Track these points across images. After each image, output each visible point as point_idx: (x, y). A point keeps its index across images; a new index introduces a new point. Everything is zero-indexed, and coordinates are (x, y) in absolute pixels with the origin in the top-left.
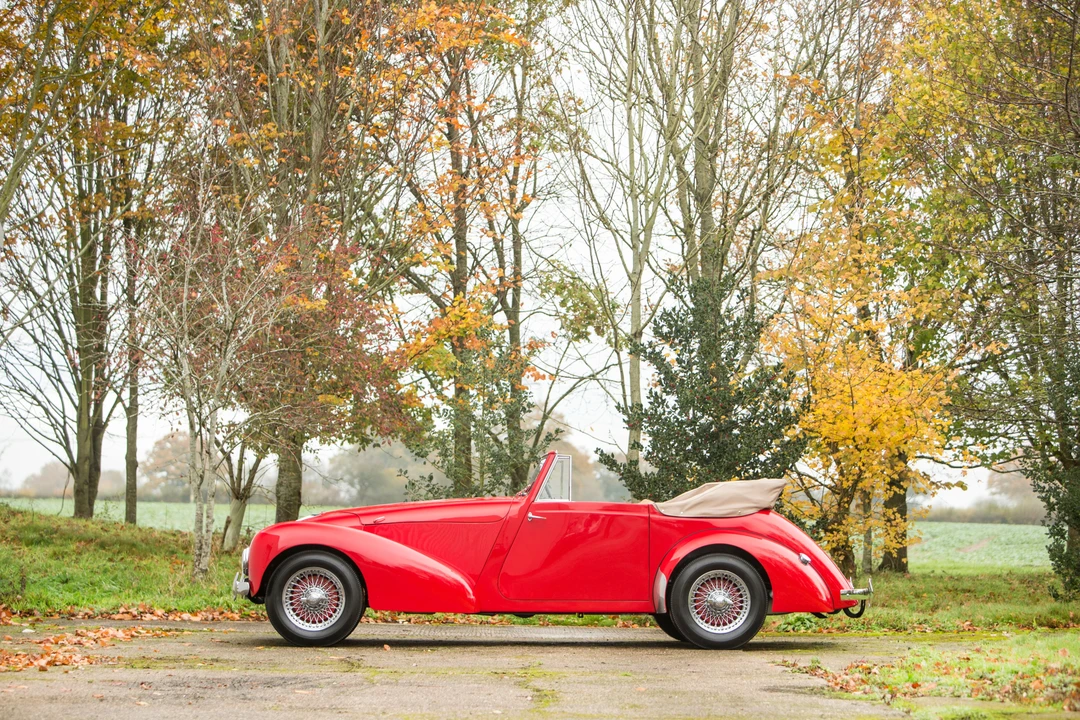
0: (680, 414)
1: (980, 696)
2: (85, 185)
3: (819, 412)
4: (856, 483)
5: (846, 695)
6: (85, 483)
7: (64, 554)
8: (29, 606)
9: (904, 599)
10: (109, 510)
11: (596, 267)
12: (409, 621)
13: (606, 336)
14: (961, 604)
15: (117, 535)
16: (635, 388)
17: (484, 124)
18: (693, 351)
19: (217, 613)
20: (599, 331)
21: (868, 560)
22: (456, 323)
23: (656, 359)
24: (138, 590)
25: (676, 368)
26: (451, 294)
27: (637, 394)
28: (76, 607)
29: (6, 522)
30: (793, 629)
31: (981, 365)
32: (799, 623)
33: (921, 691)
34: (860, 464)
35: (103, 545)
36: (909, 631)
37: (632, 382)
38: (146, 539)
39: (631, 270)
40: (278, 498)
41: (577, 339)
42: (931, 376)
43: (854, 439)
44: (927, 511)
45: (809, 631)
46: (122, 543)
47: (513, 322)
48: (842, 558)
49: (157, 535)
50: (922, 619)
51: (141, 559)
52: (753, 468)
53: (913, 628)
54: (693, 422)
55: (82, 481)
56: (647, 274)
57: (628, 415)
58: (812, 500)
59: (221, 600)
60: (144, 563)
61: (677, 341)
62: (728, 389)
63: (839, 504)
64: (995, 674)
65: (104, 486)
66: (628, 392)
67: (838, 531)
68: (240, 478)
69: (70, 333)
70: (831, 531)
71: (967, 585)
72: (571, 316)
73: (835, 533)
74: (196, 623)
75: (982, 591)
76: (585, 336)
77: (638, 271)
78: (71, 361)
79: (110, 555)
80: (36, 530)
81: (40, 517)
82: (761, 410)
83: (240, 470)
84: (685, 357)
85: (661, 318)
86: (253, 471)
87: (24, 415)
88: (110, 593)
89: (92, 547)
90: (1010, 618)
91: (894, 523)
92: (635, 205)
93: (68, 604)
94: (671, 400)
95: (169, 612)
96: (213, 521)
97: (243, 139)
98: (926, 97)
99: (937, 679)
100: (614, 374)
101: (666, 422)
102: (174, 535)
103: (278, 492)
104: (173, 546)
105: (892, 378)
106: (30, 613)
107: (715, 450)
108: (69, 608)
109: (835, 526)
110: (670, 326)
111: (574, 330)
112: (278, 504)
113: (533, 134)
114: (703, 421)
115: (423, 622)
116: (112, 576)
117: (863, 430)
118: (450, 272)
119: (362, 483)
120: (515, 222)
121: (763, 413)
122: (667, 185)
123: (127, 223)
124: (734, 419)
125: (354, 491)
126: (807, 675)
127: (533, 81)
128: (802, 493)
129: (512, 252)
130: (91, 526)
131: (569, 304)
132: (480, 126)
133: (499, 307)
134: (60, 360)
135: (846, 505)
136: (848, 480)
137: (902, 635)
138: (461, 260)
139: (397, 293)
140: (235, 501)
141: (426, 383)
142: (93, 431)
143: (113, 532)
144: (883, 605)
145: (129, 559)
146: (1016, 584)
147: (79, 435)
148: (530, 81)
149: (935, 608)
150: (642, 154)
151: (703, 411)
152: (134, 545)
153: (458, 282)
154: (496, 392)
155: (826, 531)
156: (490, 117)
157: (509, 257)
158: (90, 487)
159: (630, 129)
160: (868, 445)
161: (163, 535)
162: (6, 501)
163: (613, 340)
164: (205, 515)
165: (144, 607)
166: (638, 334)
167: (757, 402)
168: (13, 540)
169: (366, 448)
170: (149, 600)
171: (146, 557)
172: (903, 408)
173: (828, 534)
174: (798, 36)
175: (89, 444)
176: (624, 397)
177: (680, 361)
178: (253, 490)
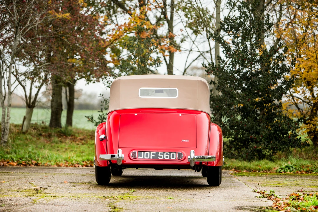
0: (232, 67)
19: (6, 162)
25: (231, 45)
30: (284, 171)
32: (287, 168)
40: (52, 107)
45: (292, 172)
48: (312, 137)
54: (239, 71)
57: (208, 68)
58: (298, 108)
59: (9, 156)
61: (231, 33)
63: (312, 111)
68: (30, 98)
73: (309, 125)
83: (30, 94)
84: (236, 40)
86: (37, 95)
96: (10, 118)
101: (225, 72)
107: (249, 85)
110: (228, 25)
112: (52, 110)
135: (315, 112)
140: (28, 108)
151: (244, 66)
155: (304, 123)
164: (6, 115)
169: (89, 83)
176: (212, 59)
177: (233, 42)
178: (36, 104)
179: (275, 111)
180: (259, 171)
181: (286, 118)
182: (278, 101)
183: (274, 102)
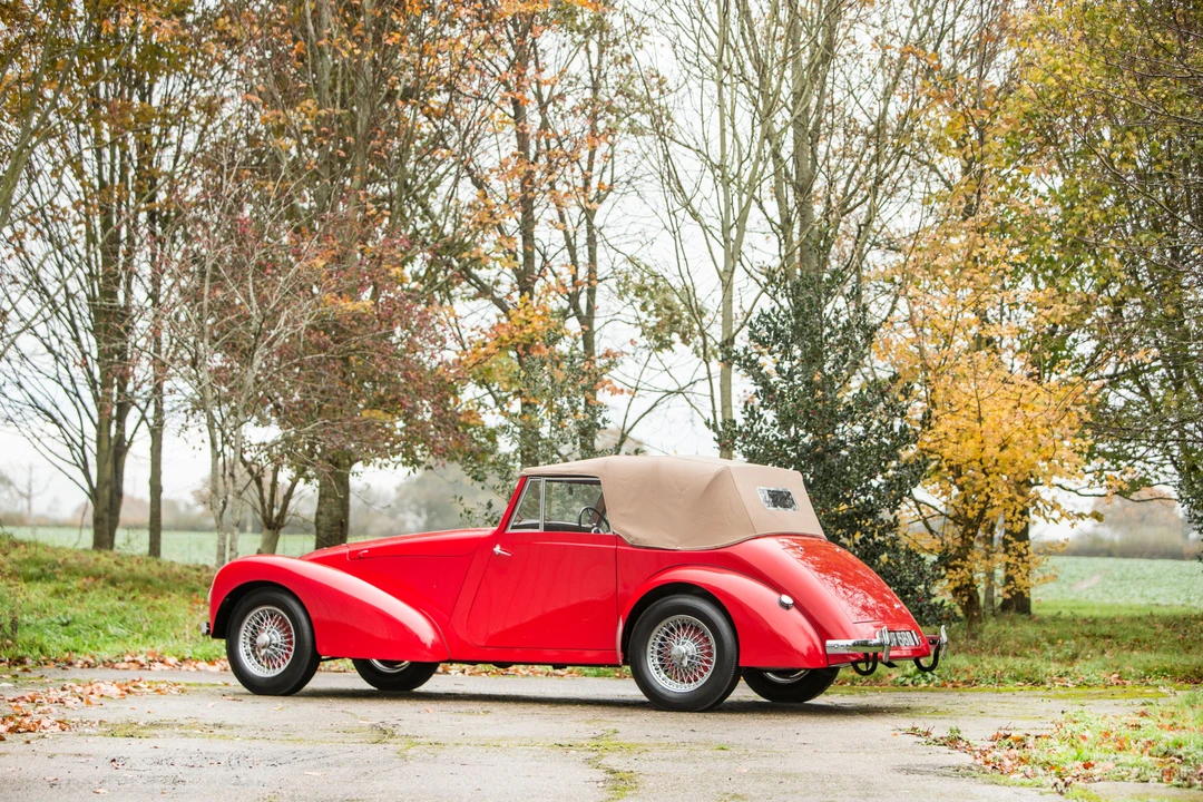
0: (780, 432)
1: (1175, 781)
2: (106, 176)
3: (940, 429)
4: (982, 512)
5: (1003, 779)
6: (106, 510)
7: (67, 592)
8: (20, 653)
9: (1037, 647)
10: (131, 541)
11: (682, 262)
12: (463, 672)
13: (692, 346)
14: (1103, 652)
15: (132, 570)
16: (726, 404)
17: (555, 105)
18: (795, 358)
20: (685, 341)
21: (990, 601)
22: (521, 328)
23: (751, 367)
24: (149, 634)
25: (775, 378)
26: (516, 295)
27: (728, 410)
28: (74, 654)
29: (6, 555)
30: (912, 683)
31: (1114, 381)
33: (1096, 771)
34: (988, 490)
35: (113, 582)
36: (1048, 686)
37: (722, 396)
38: (165, 574)
39: (721, 269)
40: (318, 528)
41: (659, 349)
42: (1070, 389)
43: (981, 461)
44: (1063, 545)
45: (931, 685)
46: (135, 579)
47: (586, 328)
48: (966, 599)
49: (177, 569)
50: (1062, 671)
51: (156, 598)
52: (865, 495)
53: (1053, 682)
54: (795, 441)
55: (101, 508)
56: (739, 274)
57: (719, 433)
58: (931, 532)
60: (159, 602)
61: (776, 347)
62: (836, 402)
63: (962, 537)
64: (1184, 749)
65: (126, 514)
66: (718, 407)
67: (962, 568)
68: (272, 506)
69: (89, 341)
70: (954, 568)
71: (1106, 629)
72: (653, 321)
73: (958, 570)
74: (213, 674)
75: (1124, 637)
76: (668, 345)
77: (730, 268)
78: (91, 374)
79: (120, 592)
80: (37, 564)
81: (46, 548)
82: (873, 428)
83: (272, 496)
84: (786, 365)
85: (758, 320)
86: (288, 496)
87: (38, 434)
88: (116, 638)
89: (101, 582)
90: (1165, 670)
91: (1026, 558)
92: (726, 194)
93: (67, 650)
94: (770, 415)
95: (183, 660)
97: (279, 117)
98: (1060, 72)
99: (1113, 756)
100: (703, 387)
101: (763, 441)
102: (198, 570)
103: (317, 521)
104: (195, 583)
105: (1025, 392)
106: (20, 661)
107: (820, 474)
108: (67, 655)
109: (958, 562)
110: (769, 330)
111: (657, 338)
112: (318, 535)
113: (610, 116)
114: (806, 440)
115: (479, 673)
116: (120, 618)
117: (992, 451)
118: (515, 270)
119: (429, 511)
120: (589, 214)
121: (876, 431)
122: (762, 174)
123: (152, 218)
124: (841, 438)
125: (421, 522)
126: (945, 749)
127: (610, 58)
128: (920, 523)
129: (586, 248)
130: (104, 560)
131: (651, 307)
132: (550, 107)
133: (572, 312)
134: (78, 373)
135: (970, 538)
136: (973, 509)
137: (1040, 690)
138: (529, 257)
139: (458, 300)
140: (265, 531)
141: (489, 400)
142: (114, 452)
143: (127, 565)
144: (1015, 655)
145: (142, 598)
146: (1160, 628)
147: (98, 456)
148: (607, 58)
149: (1074, 657)
150: (735, 135)
151: (808, 429)
152: (149, 581)
153: (525, 282)
154: (566, 406)
155: (947, 567)
156: (561, 96)
157: (583, 257)
158: (111, 515)
159: (721, 106)
160: (997, 469)
161: (185, 570)
162: (8, 529)
163: (701, 351)
164: (228, 548)
165: (154, 654)
166: (730, 341)
167: (869, 418)
168: (10, 575)
169: (417, 469)
170: (159, 647)
171: (162, 594)
172: (1038, 425)
173: (951, 571)
174: (908, 11)
175: (109, 467)
176: (714, 412)
177: (779, 371)
178: (287, 519)
179: (882, 539)
180: (853, 684)
181: (910, 553)
182: (892, 512)
183: (880, 516)
